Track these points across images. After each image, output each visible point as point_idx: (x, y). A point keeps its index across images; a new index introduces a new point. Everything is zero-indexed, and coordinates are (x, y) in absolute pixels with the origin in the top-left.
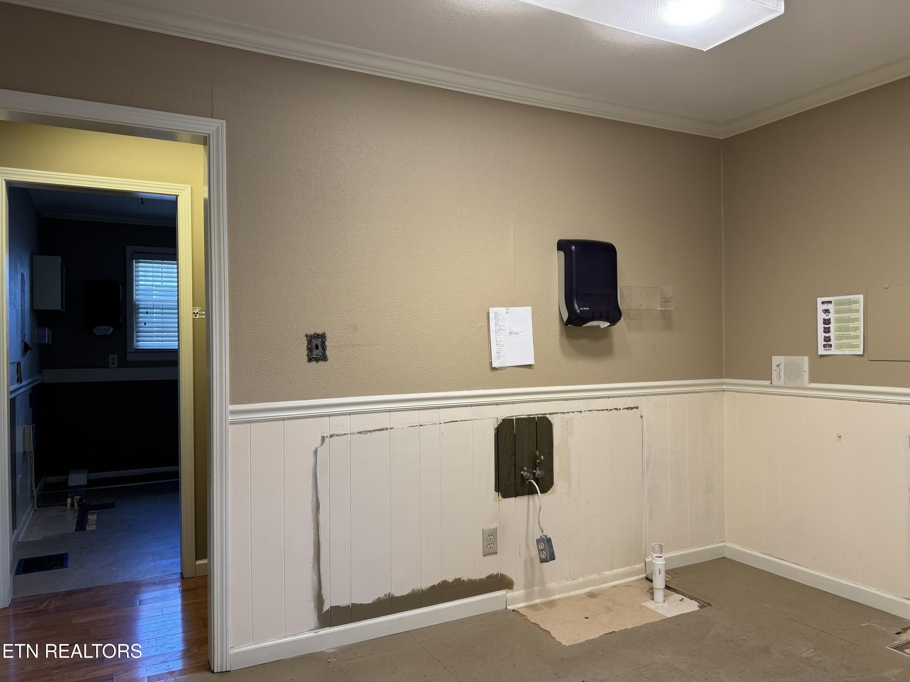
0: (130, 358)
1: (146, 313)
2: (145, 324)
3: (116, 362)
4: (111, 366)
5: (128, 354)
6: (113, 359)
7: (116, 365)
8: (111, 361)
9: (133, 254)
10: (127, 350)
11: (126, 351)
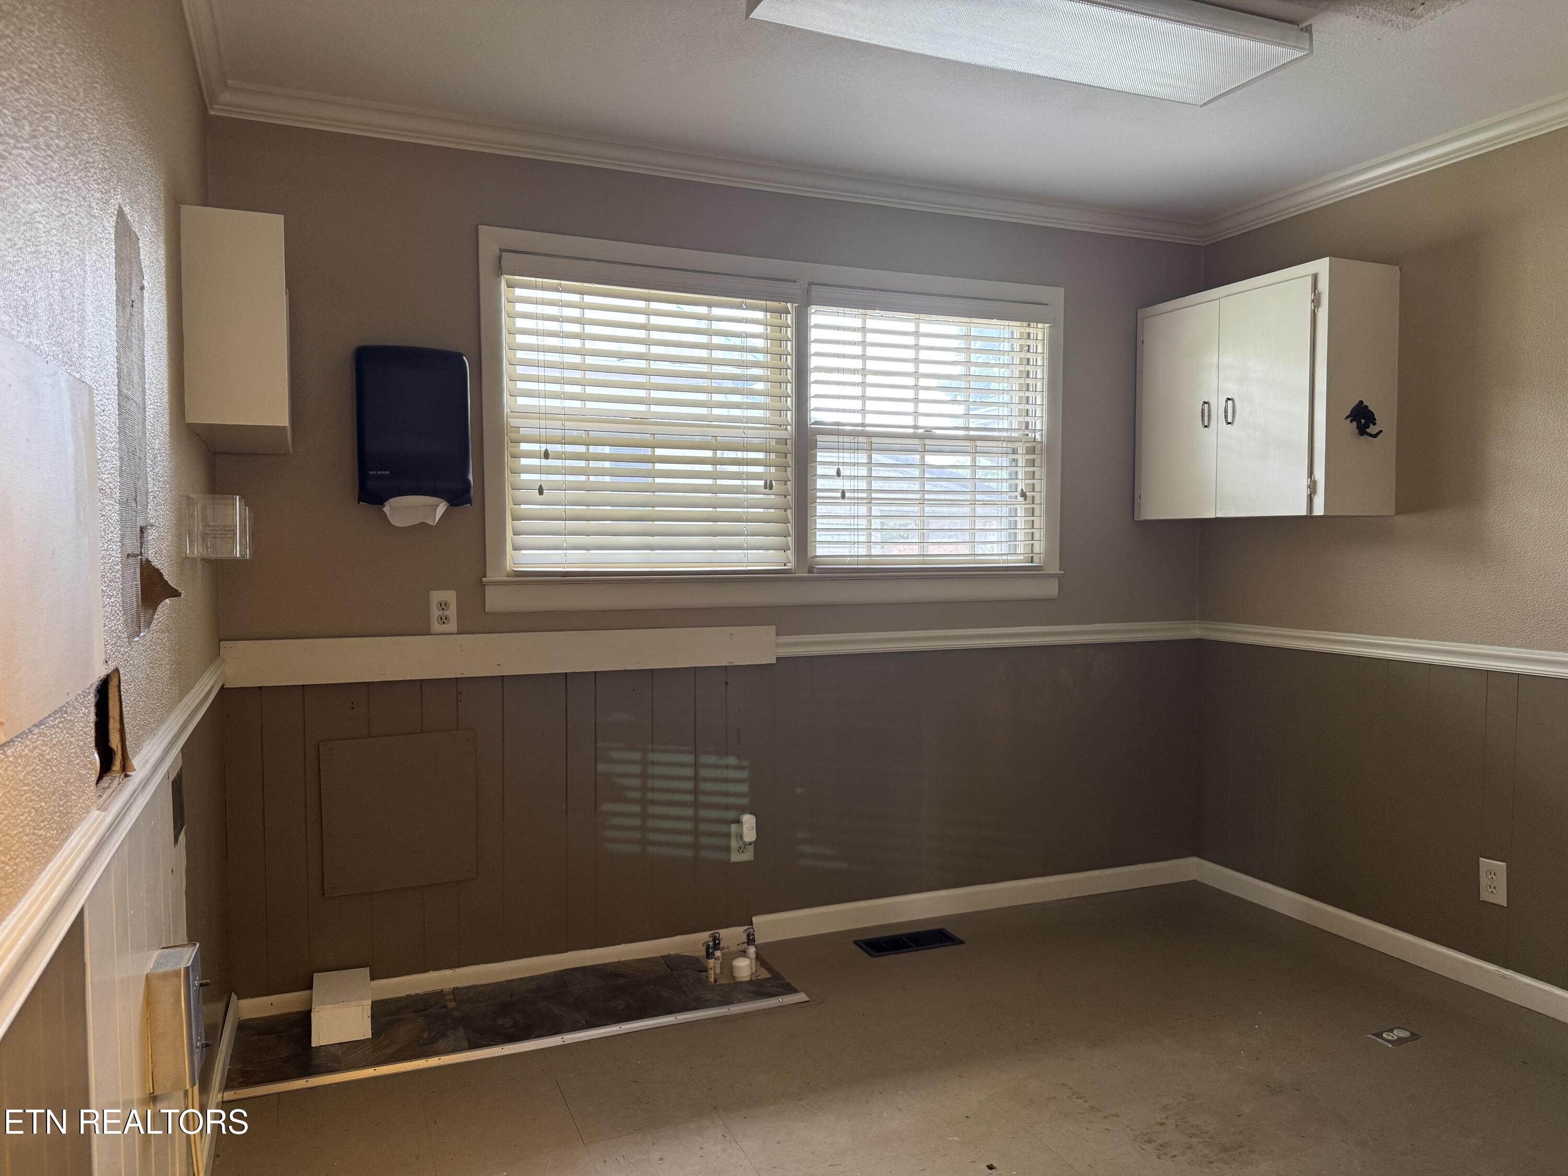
0: (495, 601)
1: (542, 455)
2: (541, 491)
3: (452, 612)
4: (436, 627)
5: (489, 591)
6: (443, 605)
7: (452, 626)
8: (435, 613)
9: (500, 258)
10: (485, 577)
11: (484, 579)
